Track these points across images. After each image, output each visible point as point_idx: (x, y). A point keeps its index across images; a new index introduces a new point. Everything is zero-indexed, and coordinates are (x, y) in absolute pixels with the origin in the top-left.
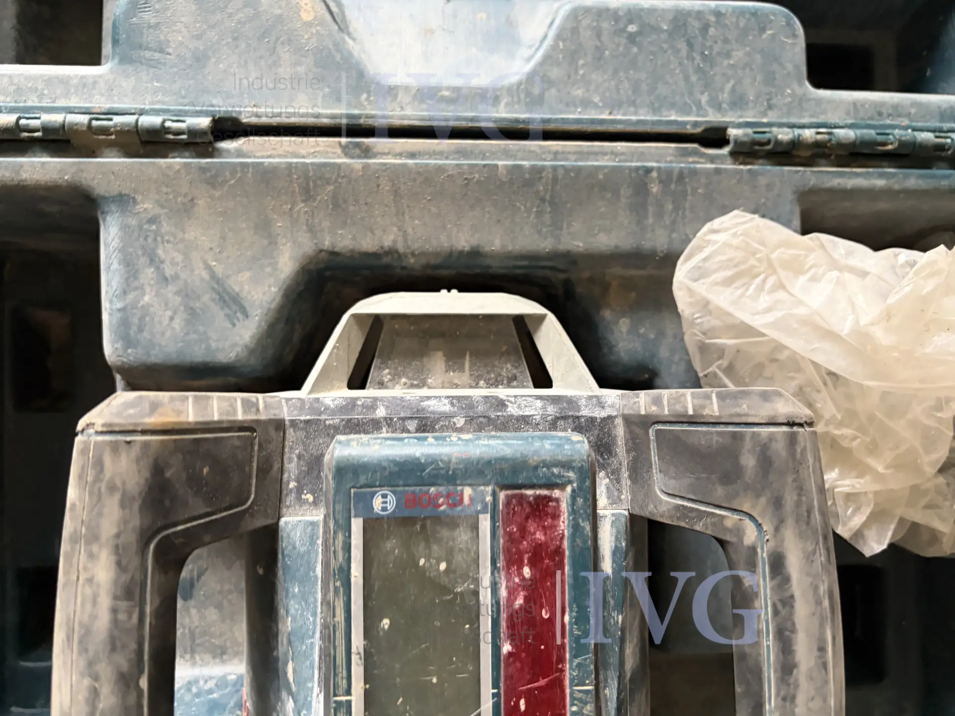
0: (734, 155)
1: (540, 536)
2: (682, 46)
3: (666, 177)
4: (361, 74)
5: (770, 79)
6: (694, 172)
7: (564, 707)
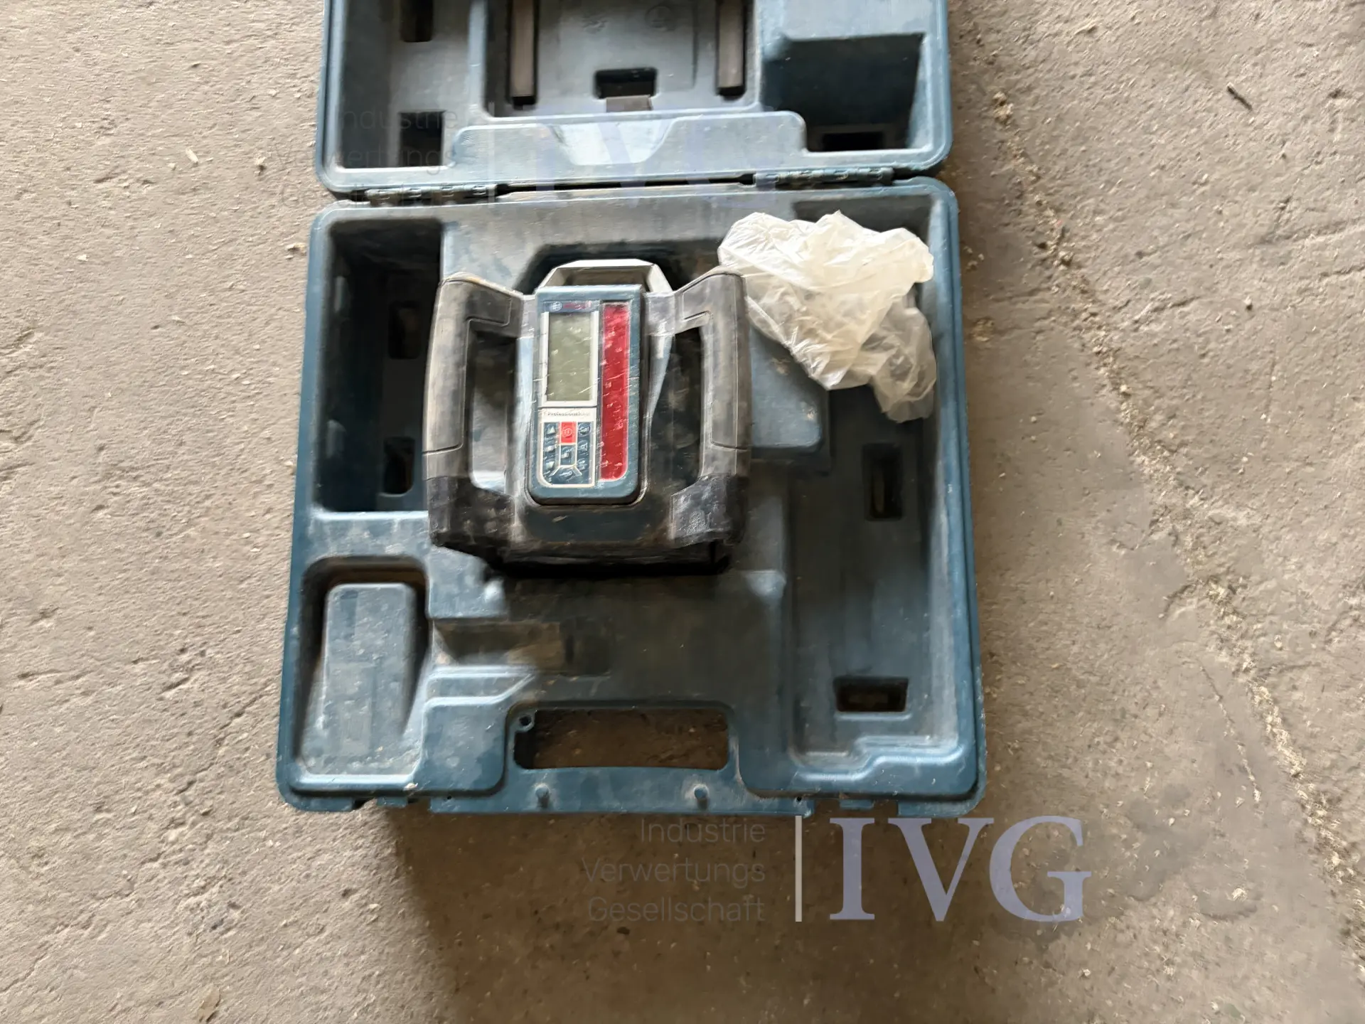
0: (758, 187)
1: (617, 320)
3: (720, 200)
4: (568, 161)
5: (781, 149)
6: (736, 197)
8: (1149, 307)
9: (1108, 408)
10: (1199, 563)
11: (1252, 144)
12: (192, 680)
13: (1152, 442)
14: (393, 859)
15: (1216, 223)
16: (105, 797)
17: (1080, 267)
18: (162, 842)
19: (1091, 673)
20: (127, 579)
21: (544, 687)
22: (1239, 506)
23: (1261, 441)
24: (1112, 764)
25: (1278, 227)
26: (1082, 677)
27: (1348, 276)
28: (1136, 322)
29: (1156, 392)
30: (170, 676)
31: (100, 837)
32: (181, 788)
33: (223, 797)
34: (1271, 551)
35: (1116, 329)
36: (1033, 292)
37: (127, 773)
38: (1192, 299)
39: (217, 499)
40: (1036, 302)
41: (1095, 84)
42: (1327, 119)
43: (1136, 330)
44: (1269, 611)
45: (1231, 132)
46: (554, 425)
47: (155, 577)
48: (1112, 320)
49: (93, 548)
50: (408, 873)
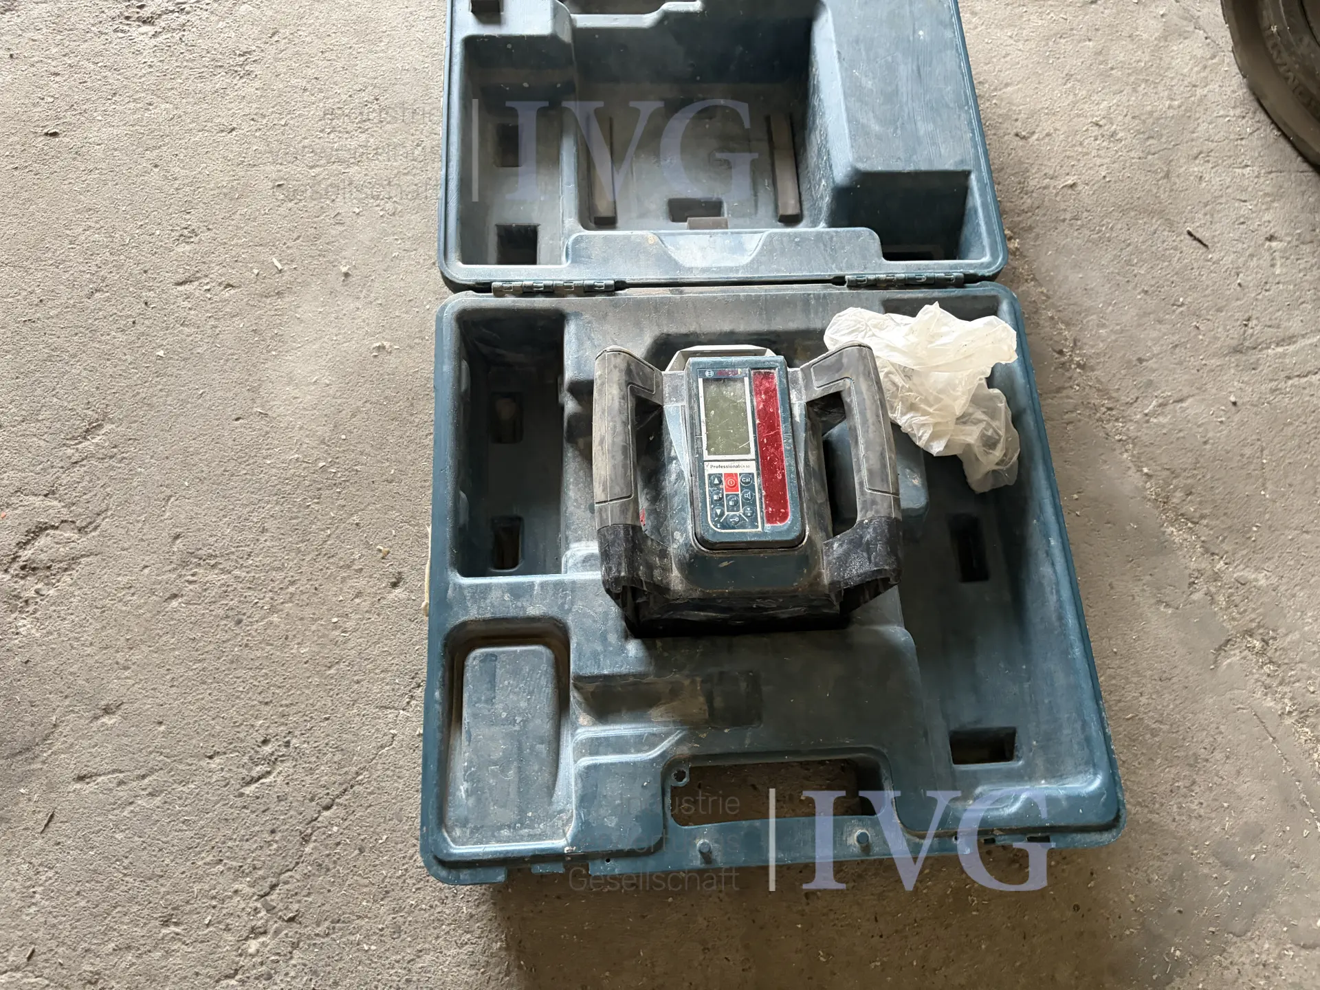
0: (850, 287)
2: (821, 245)
3: (817, 297)
4: (676, 263)
5: (864, 257)
6: (830, 294)
7: (781, 441)
8: (1154, 403)
9: (1137, 488)
10: (1234, 619)
11: (1213, 275)
12: (274, 774)
13: (1177, 515)
14: (503, 954)
15: (1196, 336)
16: (174, 909)
17: (1093, 370)
18: (241, 955)
19: (1161, 722)
20: (204, 669)
22: (1257, 569)
23: (1265, 513)
24: (1194, 807)
25: (1245, 339)
26: (1154, 726)
27: (1306, 379)
28: (1146, 415)
29: (1173, 473)
30: (250, 770)
31: (168, 953)
32: (262, 893)
33: (310, 899)
34: (1290, 606)
35: (1131, 421)
36: (1059, 390)
37: (200, 879)
38: (1188, 397)
39: (304, 585)
40: (1061, 398)
41: (1082, 226)
42: (1267, 256)
43: (1148, 421)
44: (1298, 659)
45: (1195, 265)
47: (234, 666)
48: (1126, 414)
49: (164, 639)
50: (520, 967)
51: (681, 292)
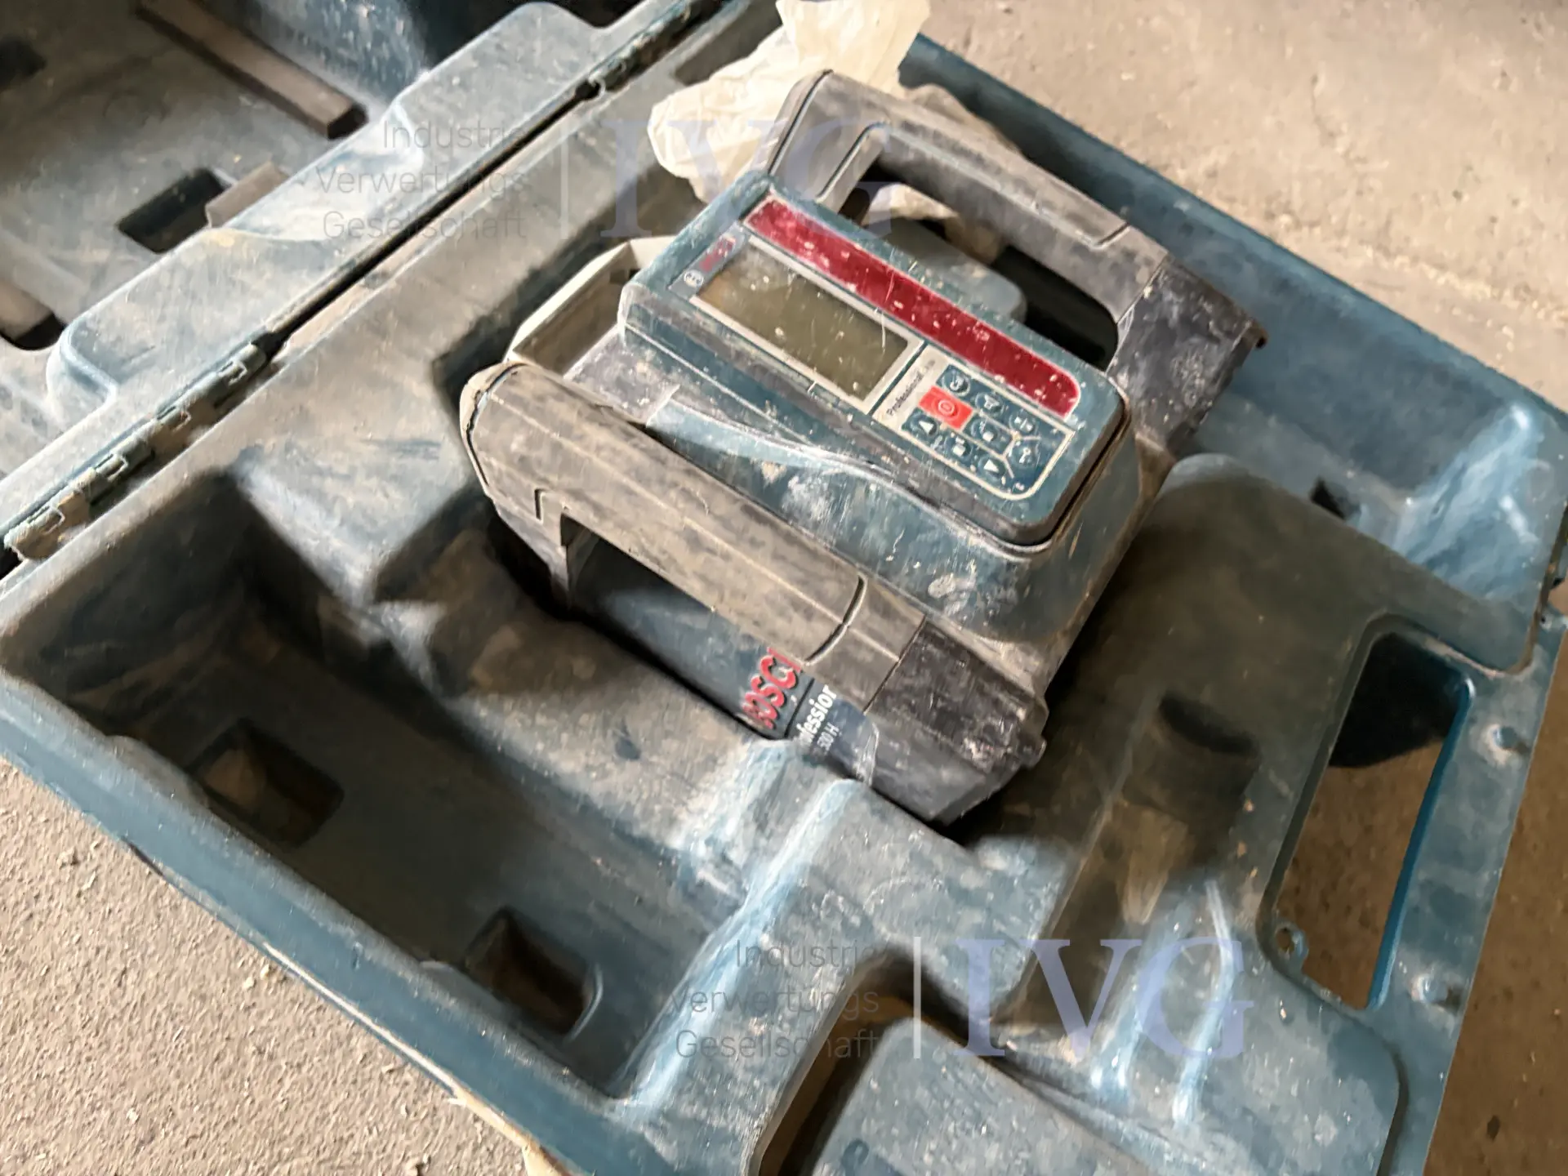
0: (612, 87)
1: (791, 225)
4: (315, 244)
5: (573, 42)
7: (918, 286)
21: (1245, 864)
22: (1205, 151)
46: (917, 417)
51: (385, 276)
